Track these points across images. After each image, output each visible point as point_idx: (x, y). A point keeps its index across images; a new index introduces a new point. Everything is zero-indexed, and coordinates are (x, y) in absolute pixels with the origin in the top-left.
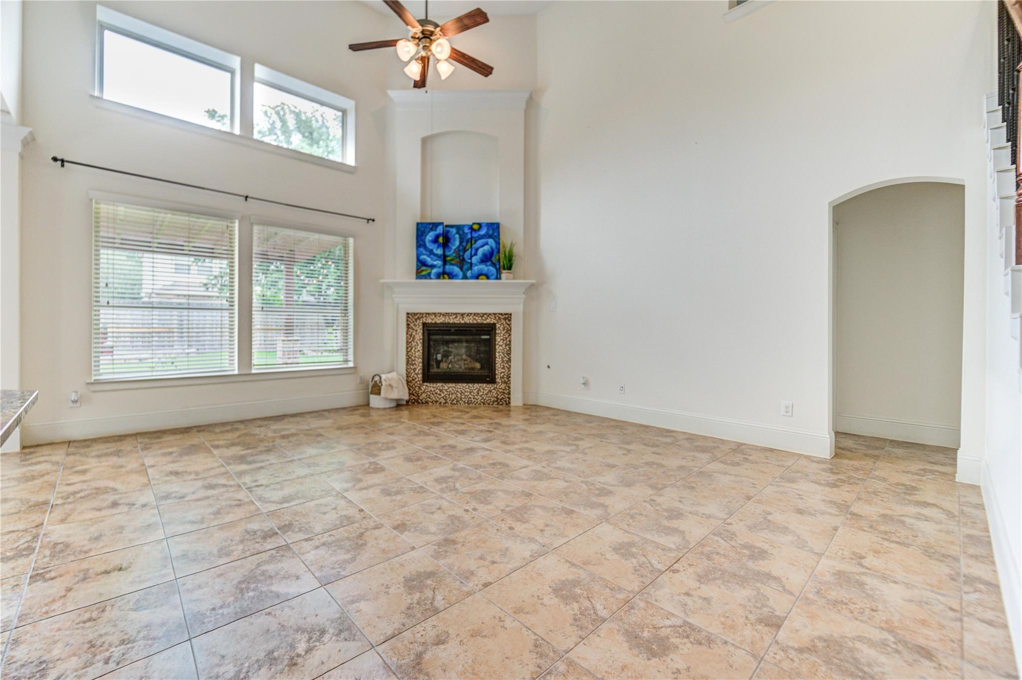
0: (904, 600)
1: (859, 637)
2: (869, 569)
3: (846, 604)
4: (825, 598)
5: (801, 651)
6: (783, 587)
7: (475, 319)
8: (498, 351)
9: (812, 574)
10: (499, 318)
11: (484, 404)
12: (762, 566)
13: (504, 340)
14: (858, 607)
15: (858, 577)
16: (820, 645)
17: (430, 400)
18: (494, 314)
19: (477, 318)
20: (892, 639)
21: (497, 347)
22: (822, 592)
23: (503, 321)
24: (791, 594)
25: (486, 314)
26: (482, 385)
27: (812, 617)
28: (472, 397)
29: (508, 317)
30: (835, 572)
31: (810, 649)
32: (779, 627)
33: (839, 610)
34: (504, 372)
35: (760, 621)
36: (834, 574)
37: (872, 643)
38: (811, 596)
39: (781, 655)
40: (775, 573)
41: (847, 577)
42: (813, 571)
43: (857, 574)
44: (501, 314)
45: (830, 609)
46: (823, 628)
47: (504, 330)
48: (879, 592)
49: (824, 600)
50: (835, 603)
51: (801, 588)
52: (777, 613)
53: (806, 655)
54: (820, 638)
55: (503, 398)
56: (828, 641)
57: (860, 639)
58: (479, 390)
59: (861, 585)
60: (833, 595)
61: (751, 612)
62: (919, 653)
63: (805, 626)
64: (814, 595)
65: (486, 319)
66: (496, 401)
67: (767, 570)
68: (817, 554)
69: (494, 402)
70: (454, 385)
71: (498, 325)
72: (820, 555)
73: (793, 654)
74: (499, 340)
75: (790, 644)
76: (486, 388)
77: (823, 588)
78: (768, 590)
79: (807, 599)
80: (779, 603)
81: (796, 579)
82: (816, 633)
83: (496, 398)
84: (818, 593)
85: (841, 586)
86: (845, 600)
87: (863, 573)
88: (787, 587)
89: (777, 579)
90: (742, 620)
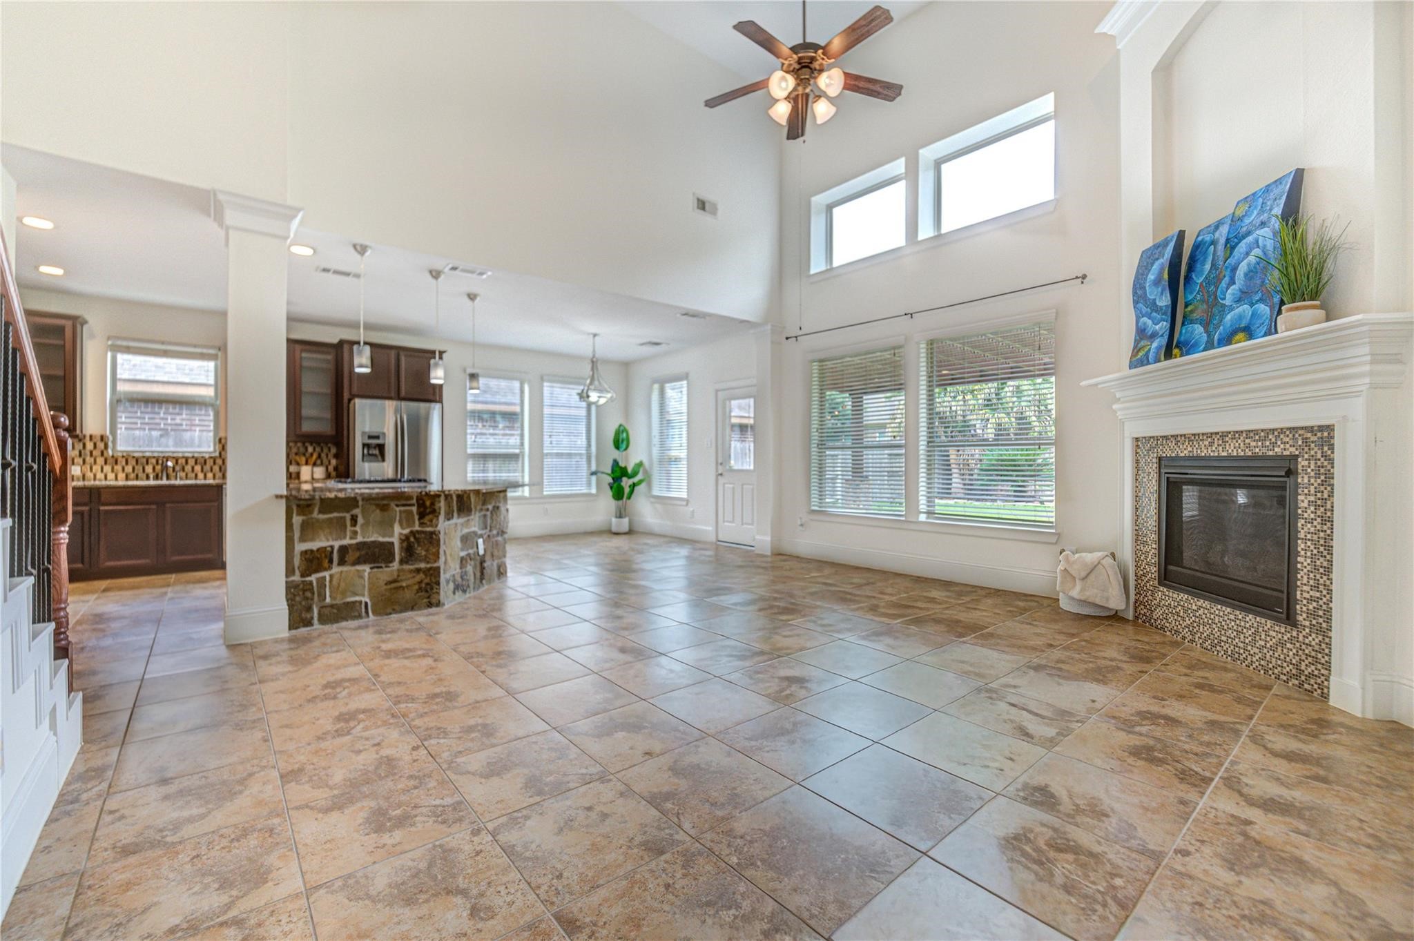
0: (155, 904)
1: (203, 818)
2: (222, 924)
3: (232, 840)
4: (260, 830)
5: (251, 775)
6: (312, 808)
7: (1249, 446)
8: (1302, 535)
9: (296, 848)
10: (1305, 440)
11: (1266, 672)
12: (359, 812)
13: (1317, 507)
14: (217, 848)
15: (234, 893)
16: (238, 788)
17: (1167, 625)
18: (1292, 429)
19: (1253, 444)
20: (169, 839)
21: (1301, 522)
22: (267, 835)
23: (1315, 450)
24: (298, 808)
25: (1273, 430)
26: (1263, 620)
27: (260, 803)
28: (1241, 645)
29: (1324, 436)
30: (270, 877)
31: (242, 781)
32: (282, 777)
33: (237, 828)
34: (1317, 600)
35: (301, 770)
36: (269, 871)
37: (191, 820)
38: (276, 821)
39: (264, 763)
40: (334, 816)
41: (249, 881)
42: (298, 854)
43: (238, 898)
44: (1310, 429)
45: (247, 822)
46: (243, 801)
47: (1318, 476)
48: (195, 889)
49: (259, 826)
50: (245, 833)
51: (293, 821)
52: (293, 784)
53: (245, 774)
54: (241, 792)
55: (1311, 675)
56: (232, 795)
57: (202, 817)
58: (1257, 632)
59: (225, 884)
60: (253, 841)
61: (315, 769)
62: (137, 845)
63: (261, 792)
64: (274, 824)
65: (1274, 444)
66: (1297, 677)
67: (346, 811)
68: (318, 888)
69: (1291, 676)
70: (1207, 604)
71: (1302, 463)
72: (311, 890)
73: (255, 769)
74: (1305, 504)
75: (262, 773)
76: (1272, 633)
77: (270, 840)
78: (321, 796)
79: (278, 815)
80: (300, 792)
81: (309, 829)
82: (247, 793)
83: (1297, 666)
84: (271, 830)
85: (249, 859)
86: (236, 844)
87: (229, 908)
88: (307, 810)
89: (327, 811)
90: (315, 761)
